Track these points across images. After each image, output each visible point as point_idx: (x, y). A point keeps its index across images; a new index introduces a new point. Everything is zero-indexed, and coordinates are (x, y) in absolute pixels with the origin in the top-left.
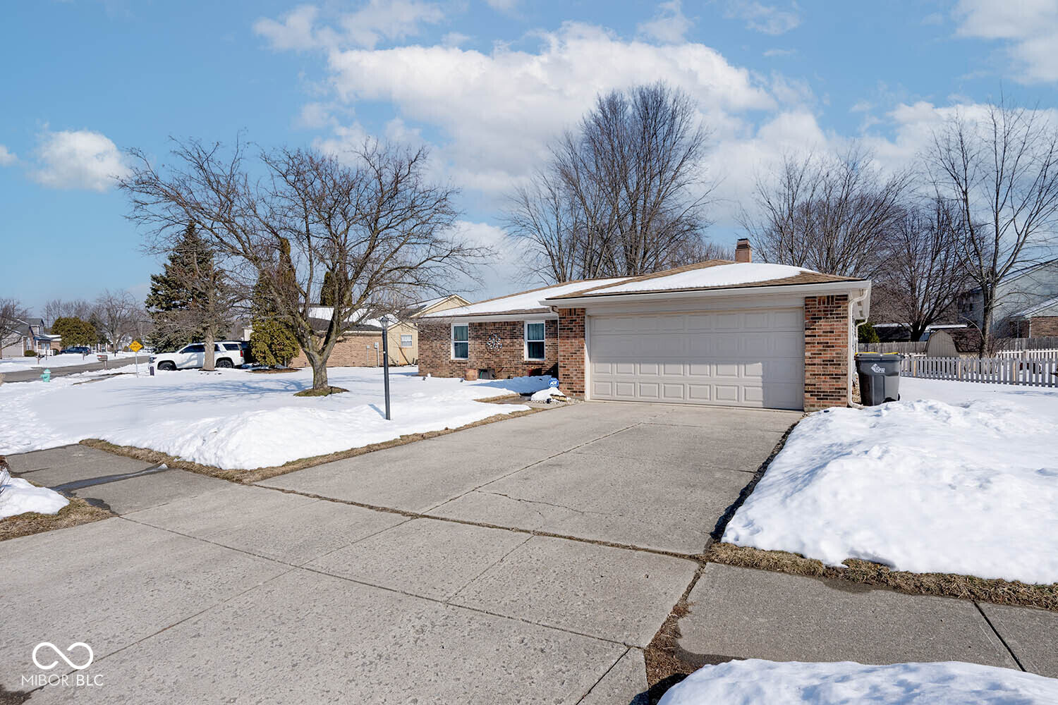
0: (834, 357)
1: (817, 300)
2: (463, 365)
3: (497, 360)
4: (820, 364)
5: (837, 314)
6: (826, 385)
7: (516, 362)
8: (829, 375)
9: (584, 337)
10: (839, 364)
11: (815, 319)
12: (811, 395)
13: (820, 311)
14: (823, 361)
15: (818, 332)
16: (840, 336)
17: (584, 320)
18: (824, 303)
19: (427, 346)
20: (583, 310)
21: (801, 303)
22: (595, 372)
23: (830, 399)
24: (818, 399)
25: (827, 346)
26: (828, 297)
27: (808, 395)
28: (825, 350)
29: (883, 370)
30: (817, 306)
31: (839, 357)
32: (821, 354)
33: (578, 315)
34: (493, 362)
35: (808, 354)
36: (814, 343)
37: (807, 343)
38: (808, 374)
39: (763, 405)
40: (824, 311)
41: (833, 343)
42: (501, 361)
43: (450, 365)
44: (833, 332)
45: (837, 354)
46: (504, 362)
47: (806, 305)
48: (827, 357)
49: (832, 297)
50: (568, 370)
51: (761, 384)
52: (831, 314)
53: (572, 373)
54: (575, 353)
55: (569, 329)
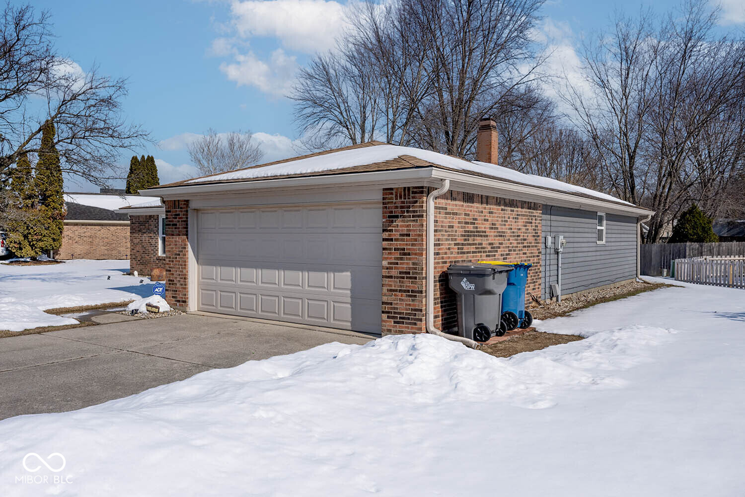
0: (410, 268)
1: (394, 192)
4: (397, 277)
5: (414, 212)
6: (402, 305)
8: (405, 291)
9: (187, 235)
10: (416, 278)
11: (391, 217)
12: (388, 317)
13: (397, 207)
14: (401, 273)
15: (396, 235)
16: (416, 240)
17: (187, 215)
18: (401, 197)
20: (187, 202)
21: (379, 196)
22: (203, 278)
23: (407, 323)
24: (395, 322)
25: (404, 253)
26: (405, 188)
27: (385, 316)
28: (401, 259)
29: (473, 287)
30: (394, 201)
31: (415, 269)
32: (397, 264)
33: (181, 208)
35: (385, 263)
36: (390, 249)
37: (384, 249)
38: (385, 289)
39: (352, 325)
40: (402, 207)
41: (409, 249)
43: (157, 262)
44: (409, 235)
45: (414, 264)
47: (384, 199)
48: (403, 268)
49: (409, 188)
50: (173, 274)
51: (349, 300)
52: (408, 212)
53: (176, 278)
54: (179, 255)
55: (173, 225)
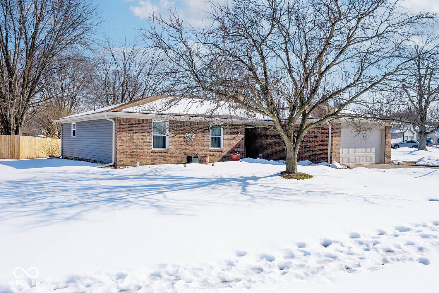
2: (164, 154)
3: (192, 149)
7: (204, 151)
9: (340, 137)
17: (340, 129)
19: (128, 138)
20: (340, 124)
34: (189, 151)
39: (375, 162)
42: (194, 150)
43: (152, 154)
46: (197, 151)
50: (335, 153)
51: (374, 155)
53: (337, 154)
54: (338, 144)
55: (336, 132)
